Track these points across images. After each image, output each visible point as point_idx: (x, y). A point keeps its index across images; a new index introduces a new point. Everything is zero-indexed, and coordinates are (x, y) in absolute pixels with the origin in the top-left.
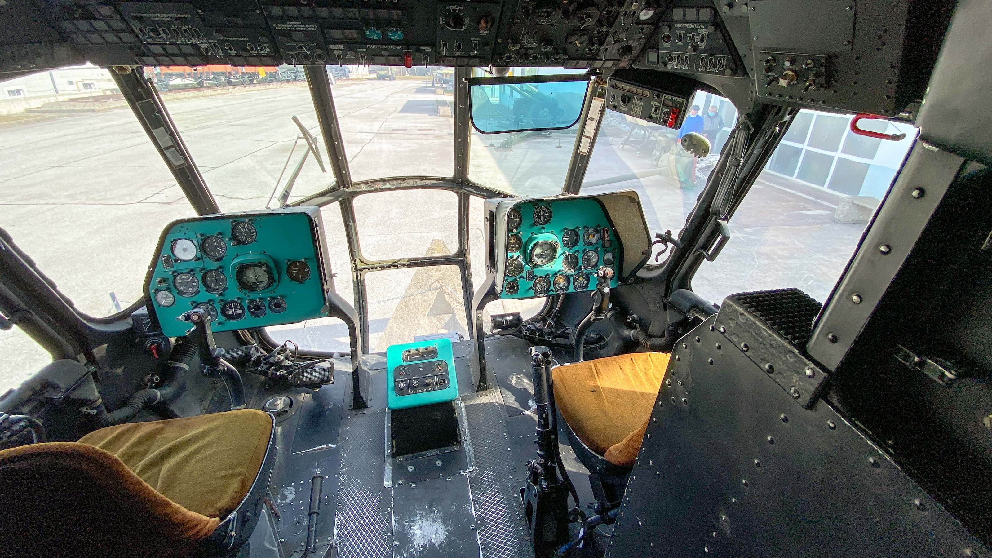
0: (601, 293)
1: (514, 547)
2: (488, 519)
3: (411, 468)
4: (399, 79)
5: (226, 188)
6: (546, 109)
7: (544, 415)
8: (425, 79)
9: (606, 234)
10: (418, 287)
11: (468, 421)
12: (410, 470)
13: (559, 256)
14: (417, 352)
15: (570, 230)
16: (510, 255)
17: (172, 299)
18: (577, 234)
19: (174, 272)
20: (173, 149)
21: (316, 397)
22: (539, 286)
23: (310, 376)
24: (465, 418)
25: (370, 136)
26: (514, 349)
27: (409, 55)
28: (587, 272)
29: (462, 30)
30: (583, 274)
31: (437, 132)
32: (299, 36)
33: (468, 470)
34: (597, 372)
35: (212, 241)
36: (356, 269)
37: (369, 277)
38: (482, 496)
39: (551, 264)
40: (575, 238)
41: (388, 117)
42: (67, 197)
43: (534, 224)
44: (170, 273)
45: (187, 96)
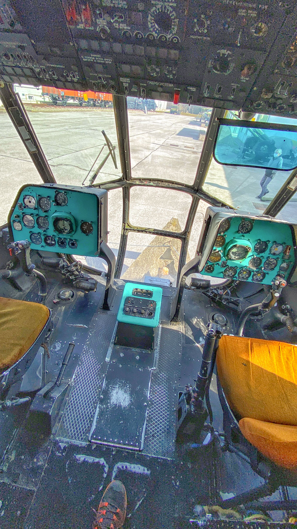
0: (272, 296)
1: (165, 427)
2: (155, 403)
3: (122, 355)
4: (183, 114)
5: (80, 163)
6: (266, 146)
7: (205, 368)
8: (197, 116)
9: (288, 250)
10: (158, 243)
11: (161, 338)
12: (121, 356)
13: (249, 257)
14: (141, 291)
15: (262, 241)
16: (214, 248)
17: (21, 227)
18: (266, 246)
19: (23, 213)
20: (30, 141)
21: (86, 295)
22: (228, 272)
23: (84, 284)
24: (160, 335)
25: (157, 146)
26: (200, 302)
27: (177, 93)
28: (265, 272)
29: (226, 74)
30: (262, 272)
31: (195, 150)
32: (99, 68)
33: (152, 368)
34: (251, 348)
35: (44, 199)
36: (124, 229)
37: (130, 234)
38: (156, 387)
39: (241, 261)
40: (264, 247)
41: (169, 137)
42: (11, 154)
43: (238, 232)
44: (21, 213)
45: (74, 110)
